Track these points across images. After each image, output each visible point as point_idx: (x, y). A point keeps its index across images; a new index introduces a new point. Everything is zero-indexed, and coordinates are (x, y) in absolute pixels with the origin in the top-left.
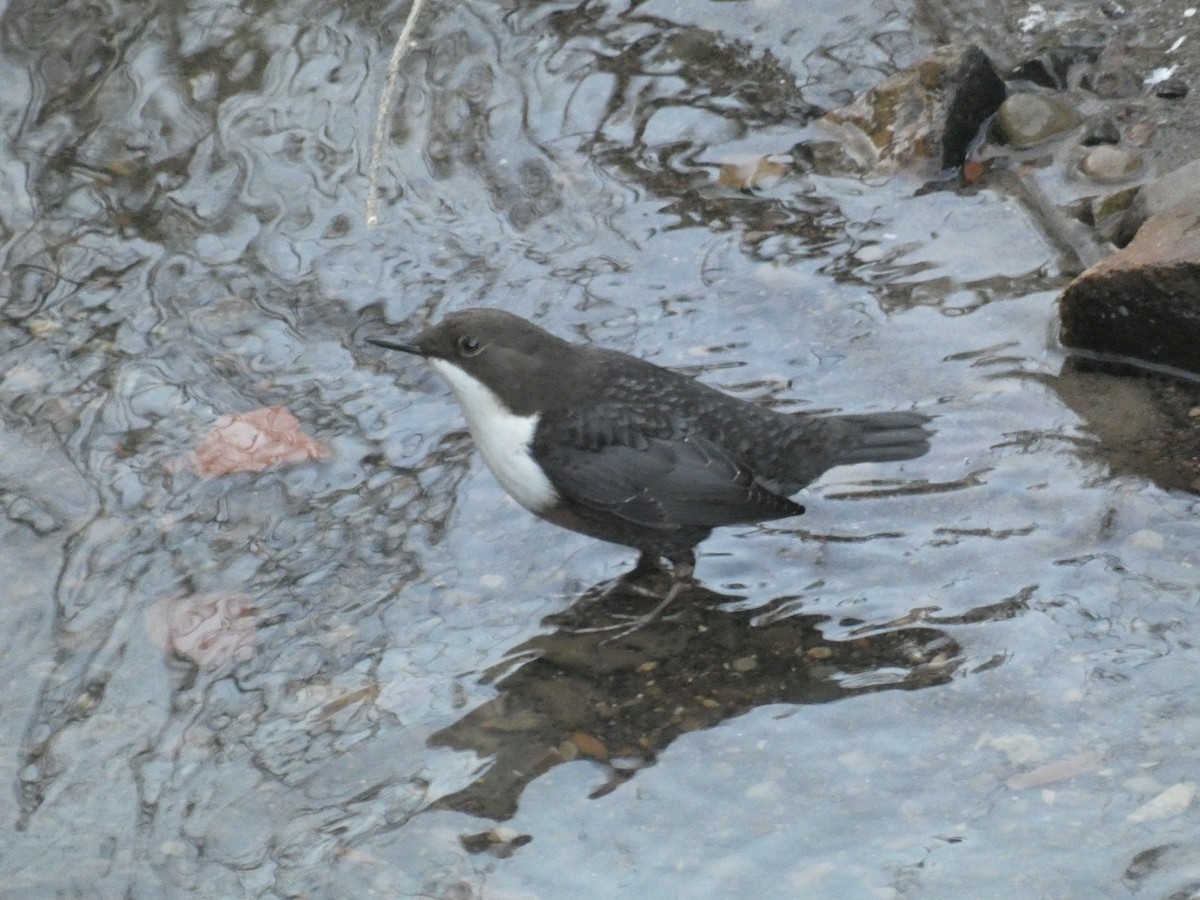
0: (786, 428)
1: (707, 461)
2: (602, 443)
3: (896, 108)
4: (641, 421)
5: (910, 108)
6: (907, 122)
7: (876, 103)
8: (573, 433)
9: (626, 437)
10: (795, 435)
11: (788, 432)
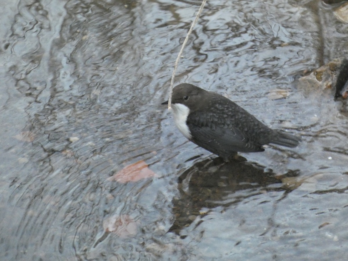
0: (260, 127)
1: (235, 134)
2: (202, 125)
3: (322, 76)
4: (216, 120)
5: (326, 77)
6: (325, 81)
7: (316, 75)
8: (195, 121)
9: (210, 125)
10: (262, 130)
11: (260, 129)
